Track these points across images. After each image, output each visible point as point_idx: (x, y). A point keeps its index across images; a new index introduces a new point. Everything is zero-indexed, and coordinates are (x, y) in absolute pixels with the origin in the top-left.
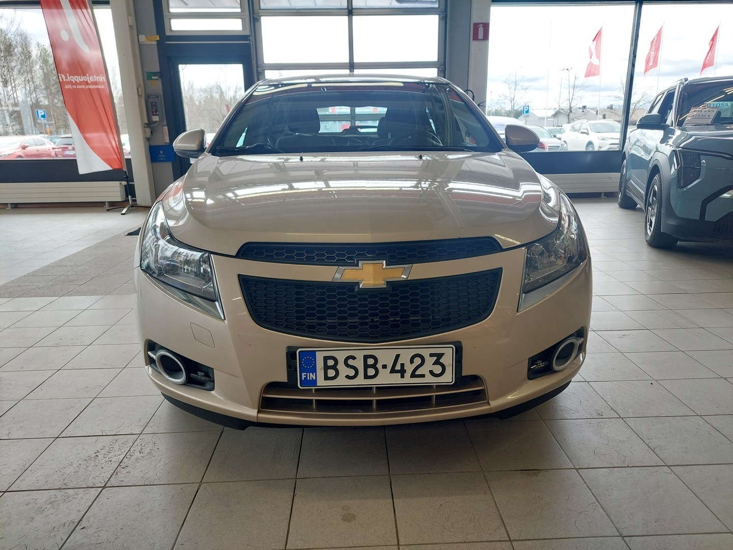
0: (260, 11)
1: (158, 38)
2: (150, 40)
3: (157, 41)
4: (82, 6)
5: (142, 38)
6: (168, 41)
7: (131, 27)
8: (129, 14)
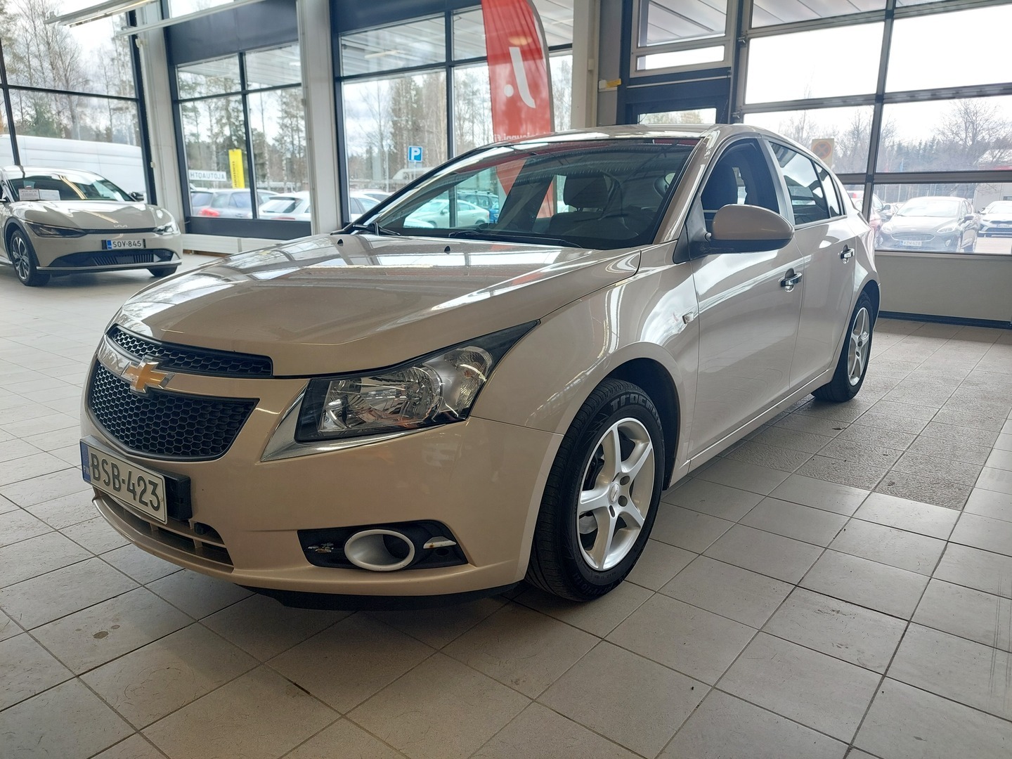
0: (749, 32)
1: (620, 83)
2: (610, 86)
3: (618, 86)
4: (536, 56)
5: (603, 84)
6: (630, 85)
7: (590, 72)
8: (591, 56)
